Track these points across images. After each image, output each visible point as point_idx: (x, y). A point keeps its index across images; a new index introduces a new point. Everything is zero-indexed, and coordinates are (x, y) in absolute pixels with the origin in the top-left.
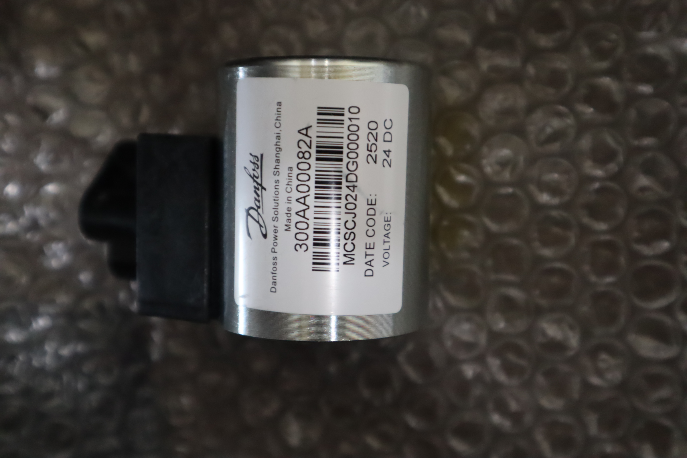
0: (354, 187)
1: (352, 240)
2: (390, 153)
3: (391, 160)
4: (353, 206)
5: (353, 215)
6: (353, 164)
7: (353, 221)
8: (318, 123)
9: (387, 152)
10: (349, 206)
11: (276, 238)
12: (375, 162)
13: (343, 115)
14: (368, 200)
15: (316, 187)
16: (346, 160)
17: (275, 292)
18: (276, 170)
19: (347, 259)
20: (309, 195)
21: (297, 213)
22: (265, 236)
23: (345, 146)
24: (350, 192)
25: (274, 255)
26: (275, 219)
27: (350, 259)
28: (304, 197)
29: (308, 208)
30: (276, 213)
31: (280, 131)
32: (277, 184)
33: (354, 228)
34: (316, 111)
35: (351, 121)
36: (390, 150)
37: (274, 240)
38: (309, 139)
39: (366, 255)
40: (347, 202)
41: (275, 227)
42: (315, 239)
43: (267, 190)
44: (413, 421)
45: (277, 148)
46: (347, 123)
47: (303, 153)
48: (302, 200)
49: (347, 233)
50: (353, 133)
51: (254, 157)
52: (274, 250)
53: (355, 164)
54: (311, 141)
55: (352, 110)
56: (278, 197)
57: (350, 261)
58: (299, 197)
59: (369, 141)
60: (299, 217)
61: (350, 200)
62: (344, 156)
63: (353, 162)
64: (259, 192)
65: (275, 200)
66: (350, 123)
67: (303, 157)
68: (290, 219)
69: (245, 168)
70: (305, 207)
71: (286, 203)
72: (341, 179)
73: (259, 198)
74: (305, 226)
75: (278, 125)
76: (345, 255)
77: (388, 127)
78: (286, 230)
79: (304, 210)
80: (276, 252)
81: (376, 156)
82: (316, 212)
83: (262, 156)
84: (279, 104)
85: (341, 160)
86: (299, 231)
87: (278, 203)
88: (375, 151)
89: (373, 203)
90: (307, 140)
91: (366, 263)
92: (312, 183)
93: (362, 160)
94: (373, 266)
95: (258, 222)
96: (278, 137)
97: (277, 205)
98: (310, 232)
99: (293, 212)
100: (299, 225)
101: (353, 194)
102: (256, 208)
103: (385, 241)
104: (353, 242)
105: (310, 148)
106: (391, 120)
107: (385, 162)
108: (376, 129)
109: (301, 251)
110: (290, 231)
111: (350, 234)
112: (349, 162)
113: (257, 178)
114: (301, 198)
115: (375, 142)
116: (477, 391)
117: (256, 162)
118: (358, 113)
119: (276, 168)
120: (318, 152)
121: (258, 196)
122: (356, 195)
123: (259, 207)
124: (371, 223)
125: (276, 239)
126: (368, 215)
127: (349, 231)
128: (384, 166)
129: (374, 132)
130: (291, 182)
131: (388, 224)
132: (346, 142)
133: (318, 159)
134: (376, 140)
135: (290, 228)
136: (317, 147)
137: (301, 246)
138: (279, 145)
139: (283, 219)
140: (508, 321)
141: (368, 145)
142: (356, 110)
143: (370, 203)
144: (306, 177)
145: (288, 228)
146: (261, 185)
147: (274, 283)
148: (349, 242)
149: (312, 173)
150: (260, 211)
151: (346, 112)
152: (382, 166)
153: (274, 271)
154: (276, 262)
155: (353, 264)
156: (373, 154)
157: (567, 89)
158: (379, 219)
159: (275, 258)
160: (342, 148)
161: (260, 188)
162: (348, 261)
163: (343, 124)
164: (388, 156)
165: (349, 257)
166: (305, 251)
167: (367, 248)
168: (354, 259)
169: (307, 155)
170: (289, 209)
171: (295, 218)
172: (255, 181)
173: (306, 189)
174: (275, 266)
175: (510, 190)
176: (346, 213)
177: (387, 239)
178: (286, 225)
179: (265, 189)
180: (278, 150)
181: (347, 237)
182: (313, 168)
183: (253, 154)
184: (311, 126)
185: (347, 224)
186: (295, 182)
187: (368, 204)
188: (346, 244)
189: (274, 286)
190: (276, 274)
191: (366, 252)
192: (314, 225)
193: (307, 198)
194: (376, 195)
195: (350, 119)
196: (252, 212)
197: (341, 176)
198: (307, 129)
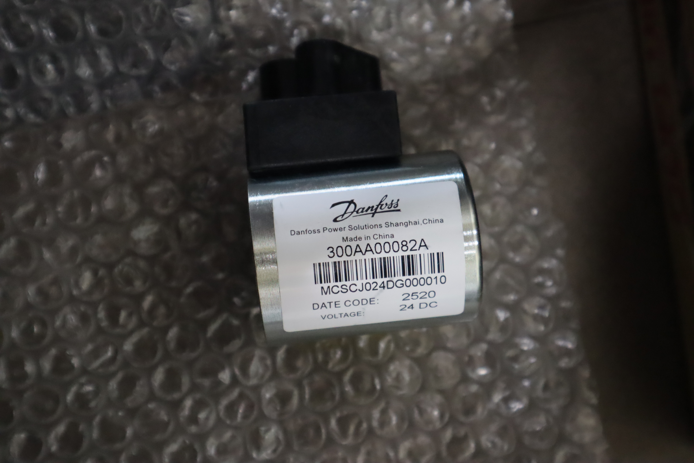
0: (384, 287)
1: (341, 291)
2: (411, 309)
3: (406, 310)
4: (368, 287)
5: (361, 289)
6: (401, 284)
7: (357, 290)
8: (431, 254)
9: (412, 307)
10: (368, 285)
11: (336, 231)
12: (404, 300)
13: (439, 272)
14: (374, 298)
15: (381, 258)
16: (404, 278)
17: (291, 235)
18: (390, 224)
19: (326, 289)
20: (373, 253)
21: (358, 245)
22: (335, 220)
23: (415, 277)
24: (379, 285)
25: (322, 231)
26: (351, 228)
27: (326, 292)
28: (371, 250)
29: (363, 254)
30: (356, 228)
31: (421, 224)
32: (379, 226)
33: (351, 291)
34: (440, 251)
35: (434, 279)
36: (413, 309)
37: (333, 229)
38: (418, 249)
39: (330, 303)
40: (371, 284)
41: (344, 228)
42: (339, 262)
43: (373, 218)
44: (173, 333)
45: (407, 223)
46: (433, 276)
47: (406, 245)
48: (369, 249)
49: (347, 286)
50: (426, 281)
51: (397, 203)
52: (325, 230)
53: (402, 285)
54: (416, 250)
55: (443, 278)
56: (368, 228)
57: (325, 292)
58: (371, 246)
59: (420, 293)
60: (355, 247)
61: (373, 286)
62: (407, 277)
63: (403, 284)
64: (369, 211)
65: (366, 226)
66: (433, 279)
67: (403, 246)
68: (352, 241)
69: (386, 196)
70: (364, 251)
71: (365, 235)
72: (389, 277)
73: (364, 211)
74: (349, 254)
75: (425, 222)
76: (329, 287)
77: (432, 305)
78: (343, 238)
79: (361, 251)
80: (324, 232)
81: (409, 299)
82: (361, 261)
83: (399, 210)
84: (442, 221)
85: (404, 274)
86: (344, 249)
87: (363, 229)
88: (412, 298)
89: (372, 302)
90: (417, 247)
91: (323, 303)
92: (383, 255)
93: (405, 289)
94: (321, 308)
95: (345, 213)
96: (416, 223)
97: (362, 228)
98: (345, 258)
99: (358, 242)
100: (348, 249)
101: (378, 287)
102: (356, 210)
103: (342, 315)
104: (340, 292)
105: (411, 250)
106: (436, 306)
107: (404, 306)
108: (429, 297)
109: (328, 252)
110: (343, 241)
111: (346, 289)
112: (403, 281)
113: (381, 208)
114: (370, 248)
115: (419, 297)
116: (206, 382)
117: (393, 205)
118: (441, 282)
119: (391, 224)
120: (408, 256)
121: (367, 211)
122: (377, 289)
123: (357, 212)
124: (356, 303)
125: (334, 231)
126: (362, 300)
127: (348, 288)
128: (401, 306)
129: (427, 296)
130: (382, 238)
131: (355, 315)
132: (418, 276)
133: (403, 257)
134: (421, 298)
135: (345, 241)
136: (412, 256)
137: (332, 252)
138: (409, 225)
139: (352, 234)
140: (271, 400)
141: (417, 293)
142: (443, 281)
143: (371, 300)
144: (387, 249)
145: (345, 239)
146: (375, 212)
147: (299, 233)
148: (340, 289)
149: (392, 254)
150: (355, 214)
151: (441, 274)
152: (401, 305)
153: (308, 232)
154: (316, 232)
155: (322, 294)
156: (410, 297)
157: (462, 418)
158: (359, 308)
159: (319, 231)
160: (413, 274)
161: (373, 212)
162: (324, 290)
163: (432, 273)
164: (409, 308)
165: (327, 290)
166: (328, 256)
167: (335, 302)
168: (326, 294)
169: (405, 248)
170: (360, 239)
171: (354, 244)
172: (378, 206)
173: (378, 251)
174: (313, 232)
175: (378, 387)
176: (362, 284)
177: (343, 315)
178: (347, 238)
179: (373, 216)
180: (406, 224)
181: (344, 287)
182: (395, 255)
183: (399, 202)
184: (428, 249)
185: (354, 286)
186: (382, 241)
187: (370, 299)
188: (338, 287)
189: (296, 233)
190: (306, 233)
191: (332, 302)
192: (350, 261)
193: (371, 252)
194: (378, 303)
195: (436, 278)
196: (352, 206)
197: (391, 276)
198: (425, 246)
